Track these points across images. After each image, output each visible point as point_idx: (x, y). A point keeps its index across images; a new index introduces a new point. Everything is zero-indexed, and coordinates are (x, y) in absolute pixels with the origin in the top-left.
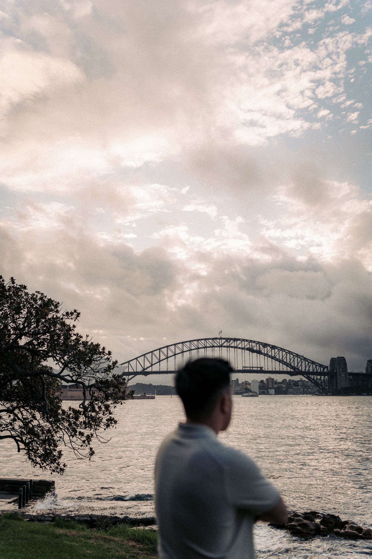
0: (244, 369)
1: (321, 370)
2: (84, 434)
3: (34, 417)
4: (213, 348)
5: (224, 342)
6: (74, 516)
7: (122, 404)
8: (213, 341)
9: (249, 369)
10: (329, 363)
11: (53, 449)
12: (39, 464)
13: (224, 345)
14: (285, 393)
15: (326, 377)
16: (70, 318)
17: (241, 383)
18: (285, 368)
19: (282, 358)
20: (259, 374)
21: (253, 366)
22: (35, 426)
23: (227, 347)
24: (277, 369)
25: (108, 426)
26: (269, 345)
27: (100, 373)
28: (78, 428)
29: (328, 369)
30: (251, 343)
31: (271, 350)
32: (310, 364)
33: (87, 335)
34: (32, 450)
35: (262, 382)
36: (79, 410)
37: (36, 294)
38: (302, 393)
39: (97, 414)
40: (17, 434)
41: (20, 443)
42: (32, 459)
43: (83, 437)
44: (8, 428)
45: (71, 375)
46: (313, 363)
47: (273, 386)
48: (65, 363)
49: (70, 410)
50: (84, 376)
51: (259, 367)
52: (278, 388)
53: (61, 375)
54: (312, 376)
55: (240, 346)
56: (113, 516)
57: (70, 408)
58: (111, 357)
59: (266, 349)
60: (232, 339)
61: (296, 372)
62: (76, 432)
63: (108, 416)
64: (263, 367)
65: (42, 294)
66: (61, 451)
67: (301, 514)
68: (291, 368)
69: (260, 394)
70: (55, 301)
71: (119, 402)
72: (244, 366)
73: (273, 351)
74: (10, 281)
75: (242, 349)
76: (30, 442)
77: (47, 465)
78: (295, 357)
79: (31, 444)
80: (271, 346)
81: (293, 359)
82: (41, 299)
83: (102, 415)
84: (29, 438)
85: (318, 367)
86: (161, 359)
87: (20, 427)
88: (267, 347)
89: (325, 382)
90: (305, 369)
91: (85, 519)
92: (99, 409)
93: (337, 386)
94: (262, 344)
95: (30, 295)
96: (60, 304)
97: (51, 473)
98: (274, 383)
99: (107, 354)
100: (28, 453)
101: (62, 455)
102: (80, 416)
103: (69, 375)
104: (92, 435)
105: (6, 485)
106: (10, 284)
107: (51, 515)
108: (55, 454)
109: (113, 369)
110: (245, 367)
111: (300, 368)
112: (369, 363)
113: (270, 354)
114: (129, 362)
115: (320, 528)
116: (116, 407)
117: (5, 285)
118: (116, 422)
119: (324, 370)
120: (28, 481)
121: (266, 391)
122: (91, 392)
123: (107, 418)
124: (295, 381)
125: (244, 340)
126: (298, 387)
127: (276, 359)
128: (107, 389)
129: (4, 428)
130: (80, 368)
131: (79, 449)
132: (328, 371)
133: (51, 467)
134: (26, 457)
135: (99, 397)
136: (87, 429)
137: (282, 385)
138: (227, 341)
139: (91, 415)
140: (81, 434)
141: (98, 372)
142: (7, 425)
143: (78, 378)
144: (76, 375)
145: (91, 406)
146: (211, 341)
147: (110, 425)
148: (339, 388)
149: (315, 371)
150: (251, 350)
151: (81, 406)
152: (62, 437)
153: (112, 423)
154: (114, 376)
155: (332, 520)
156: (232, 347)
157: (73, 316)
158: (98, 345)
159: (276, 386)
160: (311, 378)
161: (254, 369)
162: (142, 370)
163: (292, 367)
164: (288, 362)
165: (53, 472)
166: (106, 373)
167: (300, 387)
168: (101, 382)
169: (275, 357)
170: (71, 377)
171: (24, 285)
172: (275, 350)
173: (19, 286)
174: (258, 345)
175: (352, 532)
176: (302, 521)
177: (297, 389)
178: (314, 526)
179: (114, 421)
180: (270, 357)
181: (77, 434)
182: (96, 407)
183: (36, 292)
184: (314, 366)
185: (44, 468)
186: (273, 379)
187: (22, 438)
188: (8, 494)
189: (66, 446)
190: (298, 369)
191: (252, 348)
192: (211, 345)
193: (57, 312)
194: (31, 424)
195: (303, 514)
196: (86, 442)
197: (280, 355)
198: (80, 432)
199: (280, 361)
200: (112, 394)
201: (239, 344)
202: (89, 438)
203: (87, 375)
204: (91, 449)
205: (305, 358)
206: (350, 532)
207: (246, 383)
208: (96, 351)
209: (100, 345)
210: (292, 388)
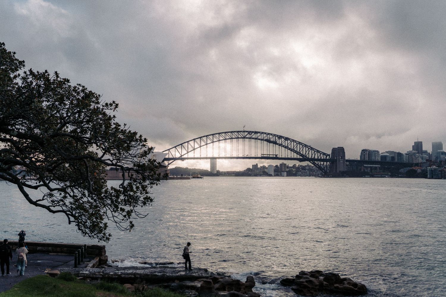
0: (262, 156)
1: (324, 157)
2: (125, 210)
3: (84, 195)
4: (238, 139)
5: (247, 135)
6: (120, 274)
7: (157, 185)
8: (238, 134)
9: (266, 156)
10: (331, 152)
11: (100, 222)
12: (88, 234)
13: (247, 137)
14: (295, 175)
15: (328, 163)
16: (109, 108)
17: (260, 167)
18: (296, 156)
19: (294, 148)
20: (274, 160)
21: (270, 154)
22: (85, 202)
23: (249, 138)
24: (289, 157)
25: (144, 203)
26: (283, 137)
27: (137, 158)
28: (120, 205)
29: (329, 157)
30: (268, 136)
31: (285, 141)
32: (316, 152)
33: (125, 124)
34: (81, 223)
35: (277, 166)
36: (119, 190)
37: (78, 86)
38: (309, 175)
39: (135, 194)
40: (68, 209)
41: (70, 216)
42: (82, 230)
43: (124, 212)
44: (60, 204)
45: (112, 159)
46: (318, 151)
47: (285, 169)
48: (105, 148)
49: (112, 190)
50: (123, 160)
51: (274, 155)
52: (289, 171)
53: (103, 159)
54: (317, 162)
55: (260, 138)
56: (153, 274)
57: (112, 188)
58: (147, 144)
59: (280, 140)
60: (253, 132)
61: (304, 158)
62: (118, 208)
63: (144, 195)
64: (277, 155)
65: (83, 87)
66: (107, 223)
67: (308, 273)
68: (300, 156)
69: (275, 176)
70: (96, 93)
71: (155, 183)
72: (262, 153)
73: (286, 142)
74: (54, 75)
75: (261, 140)
76: (79, 216)
77: (94, 235)
78: (304, 147)
79: (81, 217)
80: (285, 138)
81: (302, 149)
82: (83, 91)
83: (140, 194)
84: (79, 213)
85: (322, 155)
86: (195, 148)
87: (71, 203)
88: (281, 139)
89: (327, 167)
90: (312, 157)
91: (129, 276)
92: (136, 189)
93: (336, 171)
94: (277, 136)
95: (72, 88)
96: (101, 96)
97: (99, 242)
98: (286, 167)
99: (143, 141)
100: (78, 225)
101: (107, 226)
102: (121, 195)
103: (109, 160)
104: (132, 211)
105: (65, 249)
106: (54, 78)
107: (101, 273)
108: (101, 225)
109: (148, 154)
110: (263, 155)
111: (308, 156)
112: (363, 152)
113: (284, 144)
114: (169, 150)
115: (323, 284)
116: (152, 187)
117: (50, 78)
118: (151, 200)
119: (326, 157)
120: (83, 246)
121: (279, 173)
122: (130, 174)
123: (144, 197)
124: (303, 166)
125: (263, 133)
126: (305, 171)
127: (288, 148)
128: (143, 171)
129: (56, 204)
130: (120, 153)
131: (120, 222)
132: (330, 158)
133: (98, 237)
134: (77, 227)
135: (137, 179)
136: (127, 205)
137: (292, 169)
138: (249, 133)
139: (130, 194)
140: (123, 210)
141: (135, 157)
142: (58, 201)
143: (117, 162)
144: (117, 160)
145: (129, 186)
146: (236, 133)
147: (147, 202)
148: (338, 171)
149: (319, 158)
150: (269, 141)
151: (121, 186)
152: (105, 212)
153: (149, 201)
154: (149, 160)
155: (333, 278)
156: (253, 138)
157: (112, 107)
158: (135, 133)
159: (287, 170)
160: (316, 163)
161: (270, 156)
162: (180, 157)
163: (302, 155)
164: (298, 151)
165: (100, 241)
166: (142, 158)
167: (306, 170)
168: (139, 166)
169: (288, 147)
170: (111, 161)
171: (67, 79)
172: (287, 141)
173: (62, 80)
174: (274, 137)
175: (349, 287)
176: (309, 279)
177: (304, 172)
178: (318, 282)
179: (150, 200)
180: (283, 146)
181: (119, 209)
182: (134, 187)
183: (78, 85)
184: (319, 154)
185: (92, 237)
186: (285, 164)
187: (72, 213)
188: (67, 255)
189: (109, 220)
190: (306, 156)
191: (269, 139)
192: (236, 137)
193: (98, 103)
194: (82, 201)
195: (309, 272)
196: (127, 216)
197: (292, 145)
198: (121, 208)
199: (291, 150)
200: (149, 176)
201: (259, 136)
202: (129, 213)
203: (125, 159)
204: (131, 222)
205: (312, 148)
206: (348, 287)
207: (264, 167)
208: (133, 138)
209: (137, 133)
210: (300, 172)
